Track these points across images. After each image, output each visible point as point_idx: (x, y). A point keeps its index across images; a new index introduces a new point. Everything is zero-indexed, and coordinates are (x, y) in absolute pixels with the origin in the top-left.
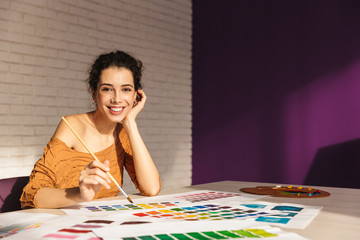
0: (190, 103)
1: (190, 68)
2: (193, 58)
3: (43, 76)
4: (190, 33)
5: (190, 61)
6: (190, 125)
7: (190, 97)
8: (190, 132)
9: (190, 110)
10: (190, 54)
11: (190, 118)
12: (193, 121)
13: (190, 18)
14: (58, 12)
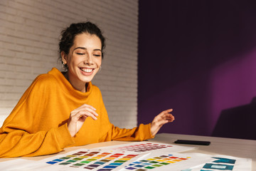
0: (136, 81)
1: (136, 58)
2: (139, 52)
3: (39, 61)
4: (137, 36)
5: (136, 54)
6: (136, 95)
7: (136, 77)
8: (136, 100)
9: (136, 86)
10: (137, 50)
11: (136, 90)
12: (139, 93)
13: (137, 27)
14: (50, 19)
